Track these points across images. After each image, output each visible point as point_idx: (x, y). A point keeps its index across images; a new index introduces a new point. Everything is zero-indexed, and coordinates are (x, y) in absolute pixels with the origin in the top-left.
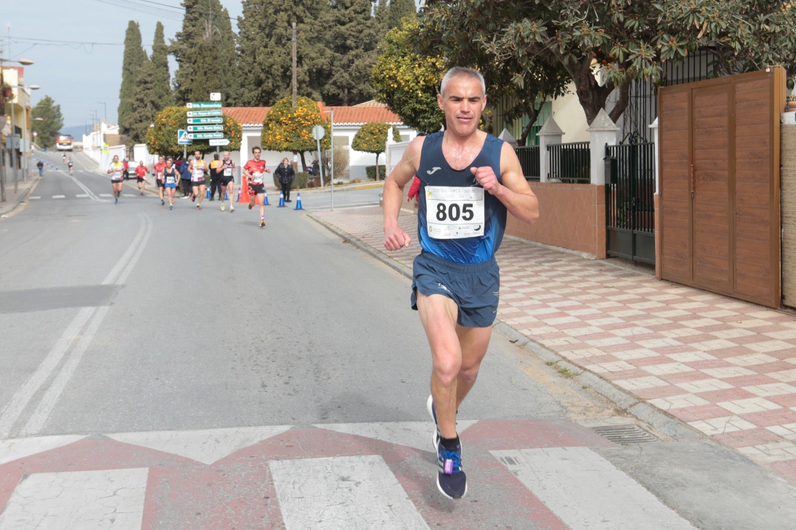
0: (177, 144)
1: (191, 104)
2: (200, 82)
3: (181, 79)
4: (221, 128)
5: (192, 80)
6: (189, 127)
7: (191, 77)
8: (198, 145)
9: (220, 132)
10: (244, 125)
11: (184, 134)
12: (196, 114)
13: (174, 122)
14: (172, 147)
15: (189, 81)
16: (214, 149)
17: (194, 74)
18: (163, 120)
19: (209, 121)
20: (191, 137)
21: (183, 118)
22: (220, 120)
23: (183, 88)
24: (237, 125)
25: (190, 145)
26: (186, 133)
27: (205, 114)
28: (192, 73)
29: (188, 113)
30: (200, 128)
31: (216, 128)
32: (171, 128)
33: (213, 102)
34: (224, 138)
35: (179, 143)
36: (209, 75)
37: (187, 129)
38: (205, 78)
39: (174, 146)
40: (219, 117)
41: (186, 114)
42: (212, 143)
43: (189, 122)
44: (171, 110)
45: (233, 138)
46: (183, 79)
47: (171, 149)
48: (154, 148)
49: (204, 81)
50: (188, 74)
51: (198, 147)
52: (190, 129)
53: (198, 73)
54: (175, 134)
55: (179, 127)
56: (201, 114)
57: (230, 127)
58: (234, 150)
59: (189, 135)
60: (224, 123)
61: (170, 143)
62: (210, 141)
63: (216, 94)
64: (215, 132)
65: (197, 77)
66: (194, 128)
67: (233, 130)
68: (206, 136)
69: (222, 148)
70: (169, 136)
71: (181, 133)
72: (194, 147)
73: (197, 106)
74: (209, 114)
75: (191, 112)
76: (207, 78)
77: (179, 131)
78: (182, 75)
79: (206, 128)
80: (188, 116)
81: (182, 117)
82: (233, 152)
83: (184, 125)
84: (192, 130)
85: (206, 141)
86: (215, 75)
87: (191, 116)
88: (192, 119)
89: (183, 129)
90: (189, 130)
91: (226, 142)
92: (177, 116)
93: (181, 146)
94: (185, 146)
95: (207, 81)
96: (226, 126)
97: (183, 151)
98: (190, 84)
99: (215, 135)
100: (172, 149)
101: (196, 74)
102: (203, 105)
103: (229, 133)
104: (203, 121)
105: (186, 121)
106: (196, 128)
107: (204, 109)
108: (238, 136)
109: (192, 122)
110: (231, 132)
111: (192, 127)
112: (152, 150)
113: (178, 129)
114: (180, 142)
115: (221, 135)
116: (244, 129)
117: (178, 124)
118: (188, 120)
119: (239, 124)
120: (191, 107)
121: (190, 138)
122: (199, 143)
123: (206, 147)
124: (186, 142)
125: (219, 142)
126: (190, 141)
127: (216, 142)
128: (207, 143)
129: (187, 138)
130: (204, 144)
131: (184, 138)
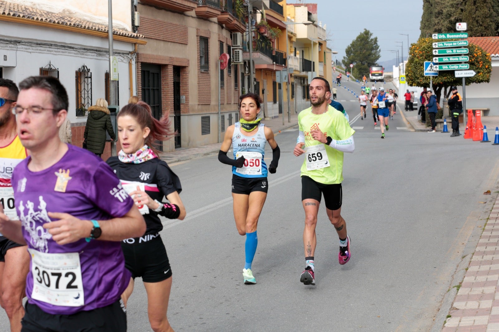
0: (423, 76)
1: (437, 35)
2: (470, 12)
3: (451, 9)
4: (467, 59)
5: (462, 10)
6: (434, 58)
7: (461, 7)
8: (443, 77)
9: (465, 63)
10: (493, 55)
11: (430, 65)
12: (442, 45)
13: (421, 53)
14: (418, 78)
15: (459, 11)
16: (459, 81)
17: (464, 4)
18: (415, 51)
19: (455, 51)
20: (437, 68)
21: (430, 49)
22: (466, 51)
23: (452, 19)
24: (486, 55)
25: (436, 77)
26: (432, 65)
27: (451, 44)
28: (462, 3)
29: (434, 44)
30: (445, 59)
31: (461, 59)
32: (417, 60)
33: (459, 32)
34: (469, 70)
35: (425, 75)
36: (478, 4)
37: (432, 61)
38: (474, 7)
40: (465, 47)
41: (432, 45)
42: (458, 75)
43: (434, 54)
44: (424, 41)
45: (481, 69)
46: (453, 10)
47: (417, 80)
48: (412, 80)
49: (473, 11)
50: (457, 4)
51: (444, 79)
52: (436, 60)
53: (467, 3)
54: (421, 66)
55: (426, 58)
56: (447, 45)
57: (477, 58)
58: (482, 81)
59: (435, 66)
60: (470, 54)
62: (456, 72)
63: (462, 24)
64: (460, 63)
65: (466, 7)
66: (439, 60)
67: (481, 60)
68: (452, 67)
69: (469, 81)
70: (415, 68)
71: (427, 65)
73: (442, 36)
74: (455, 44)
75: (437, 43)
76: (476, 7)
77: (425, 62)
78: (452, 5)
79: (452, 59)
80: (434, 47)
81: (428, 48)
82: (482, 83)
83: (430, 57)
84: (437, 61)
85: (452, 72)
86: (485, 4)
87: (437, 47)
88: (437, 50)
89: (429, 60)
90: (434, 61)
91: (472, 74)
92: (424, 48)
94: (431, 78)
95: (477, 10)
96: (474, 57)
97: (430, 83)
98: (460, 14)
99: (460, 66)
100: (419, 81)
101: (465, 4)
102: (449, 36)
103: (476, 64)
104: (449, 52)
105: (432, 52)
106: (442, 59)
107: (452, 39)
108: (487, 67)
109: (437, 54)
110: (478, 62)
111: (437, 58)
112: (410, 82)
113: (424, 60)
114: (426, 74)
115: (467, 66)
116: (493, 59)
117: (425, 55)
118: (434, 51)
119: (487, 55)
120: (437, 38)
121: (435, 69)
122: (445, 74)
123: (452, 80)
124: (432, 73)
125: (465, 74)
126: (437, 72)
127: (462, 74)
128: (453, 75)
129: (432, 70)
130: (449, 76)
131: (430, 70)
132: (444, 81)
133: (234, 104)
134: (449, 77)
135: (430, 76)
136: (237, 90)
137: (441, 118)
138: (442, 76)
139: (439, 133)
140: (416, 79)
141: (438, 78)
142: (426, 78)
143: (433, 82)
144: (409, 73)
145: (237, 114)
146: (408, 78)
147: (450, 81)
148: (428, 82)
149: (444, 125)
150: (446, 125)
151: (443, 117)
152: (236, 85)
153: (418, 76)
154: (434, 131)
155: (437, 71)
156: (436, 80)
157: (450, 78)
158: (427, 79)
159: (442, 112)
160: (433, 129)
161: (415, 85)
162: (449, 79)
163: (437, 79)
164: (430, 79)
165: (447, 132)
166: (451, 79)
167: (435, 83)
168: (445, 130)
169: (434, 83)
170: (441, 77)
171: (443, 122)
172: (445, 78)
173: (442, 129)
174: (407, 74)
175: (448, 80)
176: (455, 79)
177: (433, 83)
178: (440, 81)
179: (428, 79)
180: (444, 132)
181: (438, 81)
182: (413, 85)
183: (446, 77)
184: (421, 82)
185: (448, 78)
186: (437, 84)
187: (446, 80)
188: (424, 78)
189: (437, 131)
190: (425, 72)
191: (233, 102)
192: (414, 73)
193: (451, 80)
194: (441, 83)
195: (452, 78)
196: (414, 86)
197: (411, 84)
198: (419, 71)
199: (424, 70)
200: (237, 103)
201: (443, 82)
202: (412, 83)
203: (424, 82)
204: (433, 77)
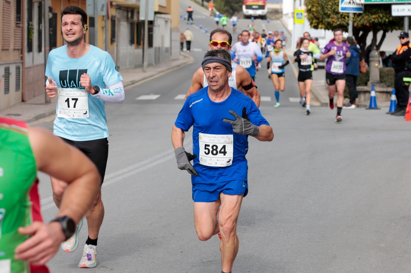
0: (338, 13)
8: (372, 14)
14: (329, 16)
25: (360, 14)
35: (340, 11)
39: (332, 16)
42: (397, 11)
47: (326, 20)
48: (318, 19)
51: (373, 18)
61: (326, 11)
62: (393, 7)
72: (367, 17)
93: (344, 16)
94: (351, 16)
97: (348, 24)
100: (330, 20)
112: (315, 21)
114: (343, 9)
121: (358, 1)
122: (374, 10)
123: (387, 20)
124: (353, 8)
125: (409, 10)
126: (360, 6)
127: (404, 10)
128: (388, 12)
129: (353, 2)
130: (382, 13)
131: (350, 3)
132: (373, 22)
133: (14, 49)
134: (381, 16)
135: (348, 13)
136: (19, 27)
137: (366, 84)
138: (370, 12)
139: (363, 111)
140: (325, 17)
141: (363, 17)
142: (341, 15)
143: (354, 22)
144: (313, 6)
145: (18, 68)
146: (311, 15)
147: (383, 21)
148: (345, 23)
149: (371, 97)
150: (375, 97)
151: (369, 83)
152: (19, 18)
153: (329, 12)
154: (353, 106)
155: (362, 4)
156: (359, 19)
157: (383, 16)
158: (344, 18)
159: (367, 74)
160: (352, 102)
161: (323, 26)
162: (381, 18)
163: (360, 17)
164: (348, 17)
165: (376, 108)
166: (384, 18)
167: (357, 25)
168: (373, 105)
169: (355, 25)
170: (368, 15)
171: (369, 92)
172: (374, 16)
173: (368, 104)
174: (309, 7)
175: (380, 20)
176: (391, 19)
177: (353, 25)
178: (366, 22)
179: (346, 18)
180: (370, 108)
181: (362, 21)
182: (320, 26)
183: (377, 16)
184: (333, 22)
185: (379, 16)
186: (360, 25)
187: (376, 21)
188: (339, 16)
189: (358, 106)
190: (341, 5)
191: (12, 47)
192: (323, 8)
193: (385, 21)
194: (368, 24)
195: (387, 18)
196: (321, 28)
197: (316, 24)
198: (330, 3)
199: (338, 2)
200: (18, 50)
201: (370, 24)
202: (318, 24)
203: (338, 23)
204: (355, 14)
